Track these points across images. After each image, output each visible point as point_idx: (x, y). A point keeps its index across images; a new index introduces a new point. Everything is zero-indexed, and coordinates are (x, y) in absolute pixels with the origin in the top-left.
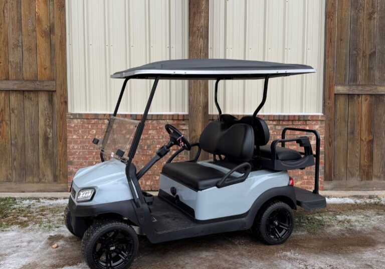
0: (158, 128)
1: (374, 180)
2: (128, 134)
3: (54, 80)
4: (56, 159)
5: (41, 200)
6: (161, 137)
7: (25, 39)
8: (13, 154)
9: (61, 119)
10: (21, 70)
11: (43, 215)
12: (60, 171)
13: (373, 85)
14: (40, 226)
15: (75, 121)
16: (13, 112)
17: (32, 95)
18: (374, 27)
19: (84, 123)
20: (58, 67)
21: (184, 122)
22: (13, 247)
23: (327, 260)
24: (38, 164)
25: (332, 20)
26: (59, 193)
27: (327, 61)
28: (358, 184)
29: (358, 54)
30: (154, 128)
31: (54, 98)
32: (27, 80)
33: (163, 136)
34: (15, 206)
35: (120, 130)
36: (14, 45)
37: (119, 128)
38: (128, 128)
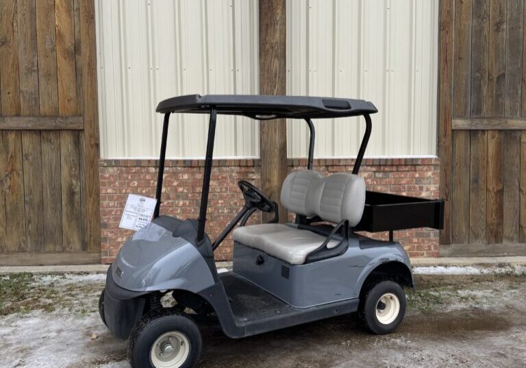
0: (220, 177)
1: (505, 242)
2: (181, 186)
3: (81, 115)
4: (85, 220)
5: (67, 276)
6: (224, 190)
7: (42, 62)
8: (27, 215)
9: (92, 167)
10: (36, 102)
11: (73, 296)
12: (91, 236)
13: (501, 117)
14: (70, 310)
15: (111, 170)
16: (27, 158)
17: (52, 136)
18: (503, 41)
19: (121, 172)
20: (86, 97)
21: (253, 170)
22: (39, 338)
23: (448, 348)
24: (61, 227)
25: (447, 32)
26: (89, 266)
27: (441, 86)
28: (484, 248)
29: (482, 77)
30: (217, 178)
31: (81, 140)
32: (45, 116)
33: (227, 188)
34: (33, 284)
35: (169, 181)
36: (27, 69)
37: (169, 179)
38: (181, 178)
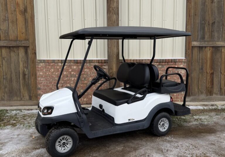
0: (90, 67)
1: (214, 96)
2: (73, 72)
3: (28, 40)
4: (31, 87)
5: (23, 111)
6: (92, 73)
7: (10, 16)
8: (5, 84)
9: (33, 63)
10: (8, 34)
11: (25, 120)
12: (33, 93)
13: (213, 41)
14: (23, 126)
15: (41, 64)
16: (4, 59)
17: (15, 49)
18: (214, 7)
19: (46, 65)
20: (30, 32)
21: (105, 64)
22: (9, 138)
23: (189, 141)
24: (20, 89)
25: (190, 3)
26: (33, 106)
27: (187, 27)
28: (205, 98)
29: (205, 23)
30: (88, 68)
31: (28, 51)
32: (12, 40)
33: (93, 72)
34: (8, 114)
35: (68, 69)
36: (3, 19)
37: (67, 68)
38: (73, 68)
